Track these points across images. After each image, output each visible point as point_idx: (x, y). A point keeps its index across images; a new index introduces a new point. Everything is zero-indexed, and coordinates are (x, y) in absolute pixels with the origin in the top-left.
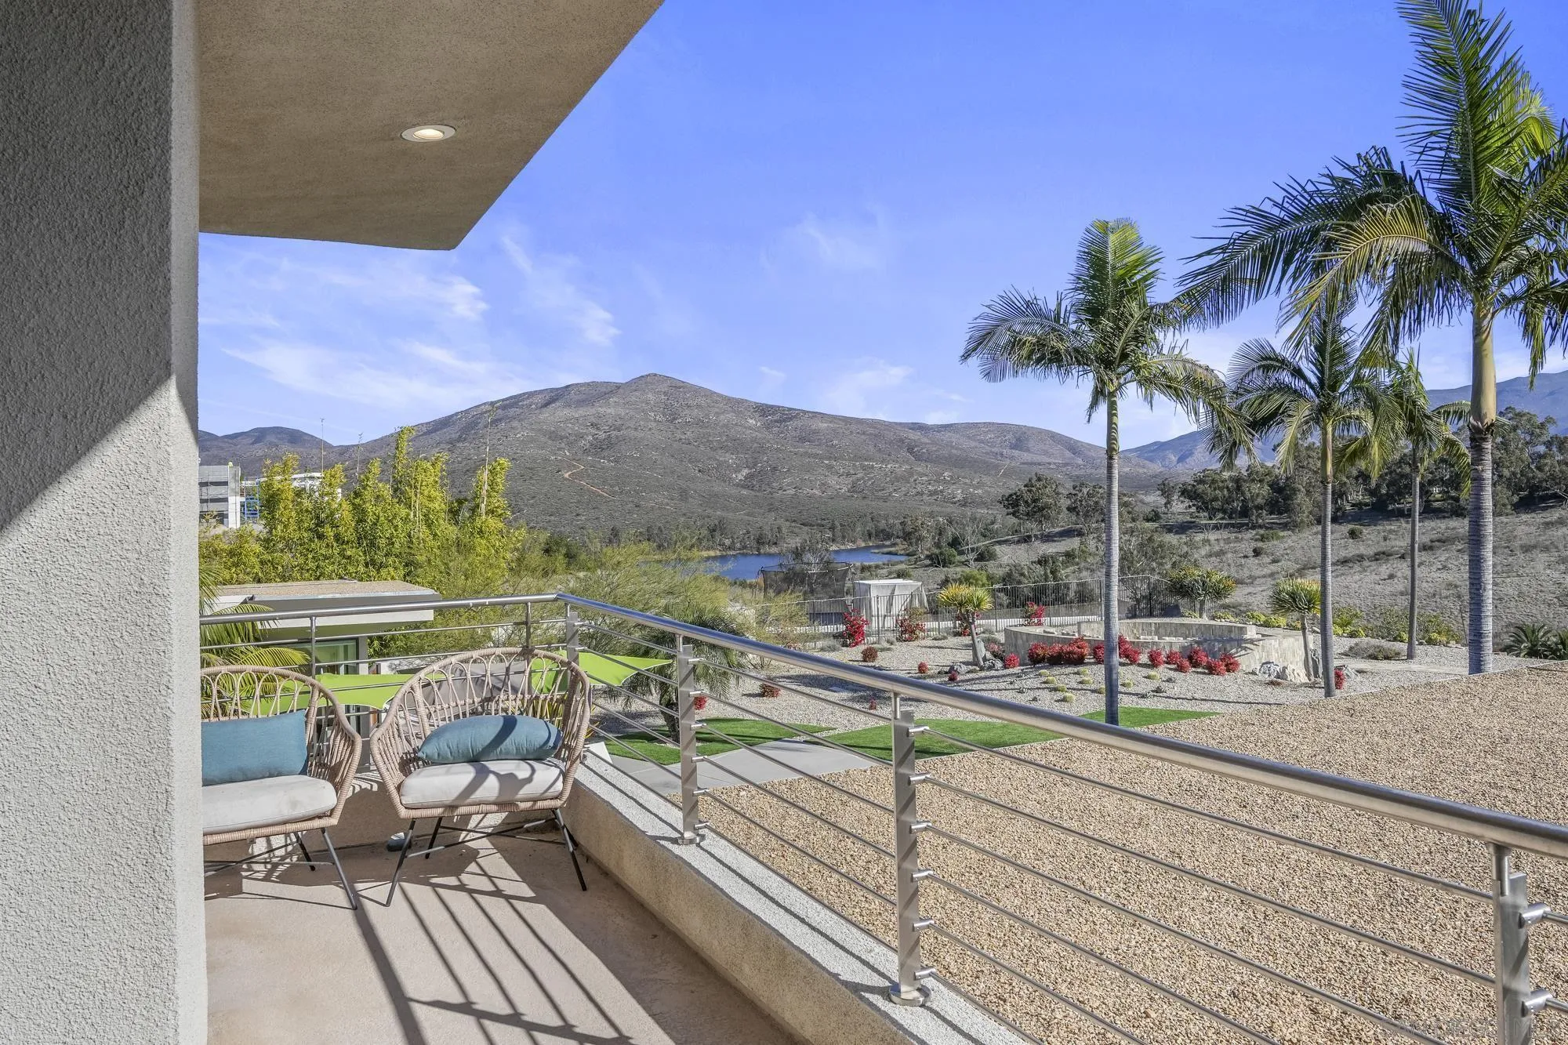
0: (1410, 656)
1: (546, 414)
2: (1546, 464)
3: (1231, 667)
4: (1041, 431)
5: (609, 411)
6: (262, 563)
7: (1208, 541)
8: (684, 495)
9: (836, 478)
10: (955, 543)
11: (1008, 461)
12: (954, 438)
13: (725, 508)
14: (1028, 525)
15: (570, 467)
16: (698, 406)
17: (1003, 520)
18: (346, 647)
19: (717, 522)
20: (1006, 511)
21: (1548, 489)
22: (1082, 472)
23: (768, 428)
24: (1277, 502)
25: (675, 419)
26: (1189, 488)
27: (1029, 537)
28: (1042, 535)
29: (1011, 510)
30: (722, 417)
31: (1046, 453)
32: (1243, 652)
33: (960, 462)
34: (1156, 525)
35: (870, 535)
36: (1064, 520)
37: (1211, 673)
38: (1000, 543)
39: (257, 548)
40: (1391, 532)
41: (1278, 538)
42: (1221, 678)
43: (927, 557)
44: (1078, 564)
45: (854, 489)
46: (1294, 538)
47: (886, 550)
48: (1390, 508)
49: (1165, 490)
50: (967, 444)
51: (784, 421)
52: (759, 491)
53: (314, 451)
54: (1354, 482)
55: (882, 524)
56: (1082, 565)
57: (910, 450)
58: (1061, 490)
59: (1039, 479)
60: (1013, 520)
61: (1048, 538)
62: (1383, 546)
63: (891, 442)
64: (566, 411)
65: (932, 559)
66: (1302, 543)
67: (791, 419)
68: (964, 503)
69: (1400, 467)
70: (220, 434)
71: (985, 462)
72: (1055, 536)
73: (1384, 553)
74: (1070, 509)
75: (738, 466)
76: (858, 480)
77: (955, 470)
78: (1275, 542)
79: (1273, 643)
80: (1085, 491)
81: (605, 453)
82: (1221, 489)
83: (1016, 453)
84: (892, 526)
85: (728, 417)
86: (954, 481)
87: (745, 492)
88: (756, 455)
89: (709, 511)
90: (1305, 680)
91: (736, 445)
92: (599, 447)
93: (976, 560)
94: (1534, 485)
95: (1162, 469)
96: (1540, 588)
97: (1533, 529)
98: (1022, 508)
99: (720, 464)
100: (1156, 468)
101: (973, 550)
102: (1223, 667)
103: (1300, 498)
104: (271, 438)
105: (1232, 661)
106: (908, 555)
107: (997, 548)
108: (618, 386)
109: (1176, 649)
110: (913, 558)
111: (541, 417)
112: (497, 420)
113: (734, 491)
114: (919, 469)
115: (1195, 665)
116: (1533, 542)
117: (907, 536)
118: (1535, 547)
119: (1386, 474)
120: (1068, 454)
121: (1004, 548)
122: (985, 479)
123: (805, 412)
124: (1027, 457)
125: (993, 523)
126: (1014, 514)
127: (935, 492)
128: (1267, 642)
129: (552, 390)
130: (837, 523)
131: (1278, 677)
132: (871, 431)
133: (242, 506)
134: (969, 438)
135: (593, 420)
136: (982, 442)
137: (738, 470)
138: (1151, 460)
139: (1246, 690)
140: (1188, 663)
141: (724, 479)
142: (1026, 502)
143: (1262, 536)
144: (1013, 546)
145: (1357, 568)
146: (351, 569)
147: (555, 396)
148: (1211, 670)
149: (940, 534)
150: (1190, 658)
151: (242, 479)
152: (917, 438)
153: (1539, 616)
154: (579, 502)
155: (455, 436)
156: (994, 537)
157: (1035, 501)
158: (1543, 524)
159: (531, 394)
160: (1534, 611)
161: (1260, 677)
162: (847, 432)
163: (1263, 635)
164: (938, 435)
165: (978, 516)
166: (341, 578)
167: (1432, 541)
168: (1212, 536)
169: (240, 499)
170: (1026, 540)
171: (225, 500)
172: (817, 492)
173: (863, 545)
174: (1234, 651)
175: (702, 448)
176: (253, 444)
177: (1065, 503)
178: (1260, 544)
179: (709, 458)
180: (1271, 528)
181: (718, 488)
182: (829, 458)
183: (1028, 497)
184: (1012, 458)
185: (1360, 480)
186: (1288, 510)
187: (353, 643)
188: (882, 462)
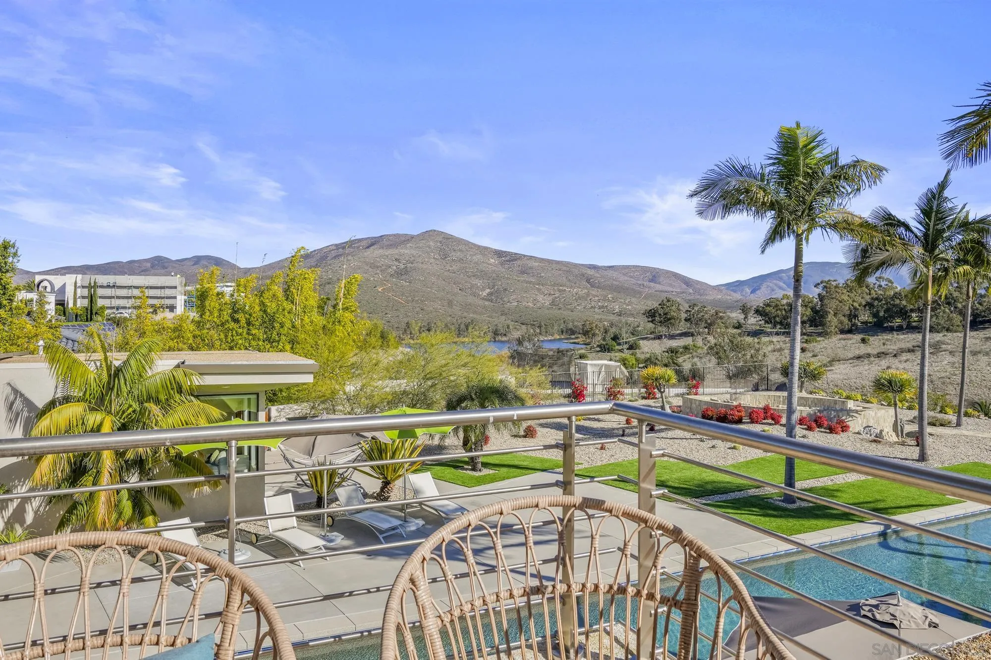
0: (959, 424)
1: (368, 253)
2: (985, 302)
3: (845, 428)
4: (668, 272)
5: (406, 252)
6: (195, 337)
7: (772, 342)
8: (450, 303)
9: (542, 296)
10: (615, 338)
11: (647, 290)
12: (615, 274)
13: (475, 312)
14: (660, 329)
15: (382, 285)
16: (460, 250)
17: (645, 325)
18: (249, 400)
19: (470, 321)
20: (646, 319)
21: (986, 317)
22: (692, 297)
23: (502, 265)
24: (815, 319)
25: (446, 258)
26: (761, 309)
27: (661, 336)
28: (669, 335)
29: (650, 319)
30: (474, 257)
31: (671, 285)
32: (851, 419)
33: (619, 289)
34: (739, 331)
35: (562, 332)
36: (683, 327)
37: (831, 432)
38: (643, 339)
39: (192, 327)
40: (887, 340)
41: (816, 342)
42: (839, 437)
43: (598, 346)
44: (691, 353)
45: (553, 303)
46: (826, 341)
47: (572, 341)
48: (885, 325)
49: (745, 310)
50: (622, 278)
51: (512, 261)
52: (496, 303)
53: (230, 271)
54: (863, 308)
55: (570, 326)
56: (695, 354)
57: (588, 281)
58: (681, 308)
59: (668, 301)
60: (651, 325)
61: (672, 337)
62: (883, 349)
63: (577, 276)
64: (381, 251)
65: (601, 348)
66: (832, 345)
67: (516, 260)
68: (620, 314)
69: (893, 300)
70: (174, 259)
71: (633, 289)
72: (677, 336)
73: (883, 353)
74: (686, 320)
75: (483, 287)
76: (556, 298)
77: (615, 294)
78: (815, 344)
79: (870, 413)
80: (696, 309)
81: (403, 277)
82: (781, 310)
83: (652, 284)
84: (576, 327)
85: (478, 257)
86: (614, 300)
87: (487, 303)
88: (494, 281)
89: (466, 314)
90: (896, 439)
91: (482, 275)
92: (400, 274)
93: (627, 349)
94: (977, 314)
95: (741, 297)
96: (983, 378)
97: (978, 341)
98: (657, 319)
99: (472, 286)
100: (737, 296)
101: (626, 343)
102: (840, 429)
103: (830, 317)
104: (204, 262)
105: (845, 424)
106: (585, 344)
107: (641, 342)
108: (412, 237)
109: (804, 415)
110: (588, 346)
111: (365, 254)
112: (339, 255)
113: (481, 302)
114: (594, 293)
115: (820, 426)
116: (978, 349)
117: (586, 333)
118: (980, 352)
119: (884, 304)
120: (684, 286)
121: (645, 342)
122: (633, 300)
123: (525, 256)
124: (659, 287)
125: (638, 327)
126: (652, 322)
127: (603, 307)
128: (868, 412)
129: (373, 238)
130: (543, 324)
131: (876, 436)
132: (565, 268)
133: (185, 302)
134: (624, 274)
135: (397, 257)
136: (631, 277)
137: (483, 290)
138: (735, 291)
139: (858, 445)
140: (815, 425)
141: (474, 295)
142: (660, 315)
143: (807, 340)
144: (651, 341)
145: (866, 361)
146: (253, 343)
147: (373, 242)
148: (831, 430)
149: (606, 332)
150: (816, 421)
151: (185, 285)
152: (592, 273)
153: (983, 396)
154: (387, 306)
155: (313, 264)
156: (638, 335)
157: (665, 314)
158: (985, 338)
159: (360, 240)
160: (980, 392)
161: (864, 436)
162: (550, 269)
163: (864, 408)
164: (606, 273)
165: (629, 322)
166: (246, 349)
167: (914, 347)
168: (775, 339)
169: (184, 297)
170: (659, 337)
171: (175, 298)
172: (531, 305)
173: (558, 337)
174: (844, 418)
175: (462, 276)
176: (194, 265)
177: (684, 316)
178: (805, 345)
179: (466, 282)
180: (811, 336)
181: (471, 299)
182: (539, 284)
183: (661, 312)
184: (649, 287)
185: (867, 308)
186: (822, 324)
187: (255, 396)
188: (571, 288)
